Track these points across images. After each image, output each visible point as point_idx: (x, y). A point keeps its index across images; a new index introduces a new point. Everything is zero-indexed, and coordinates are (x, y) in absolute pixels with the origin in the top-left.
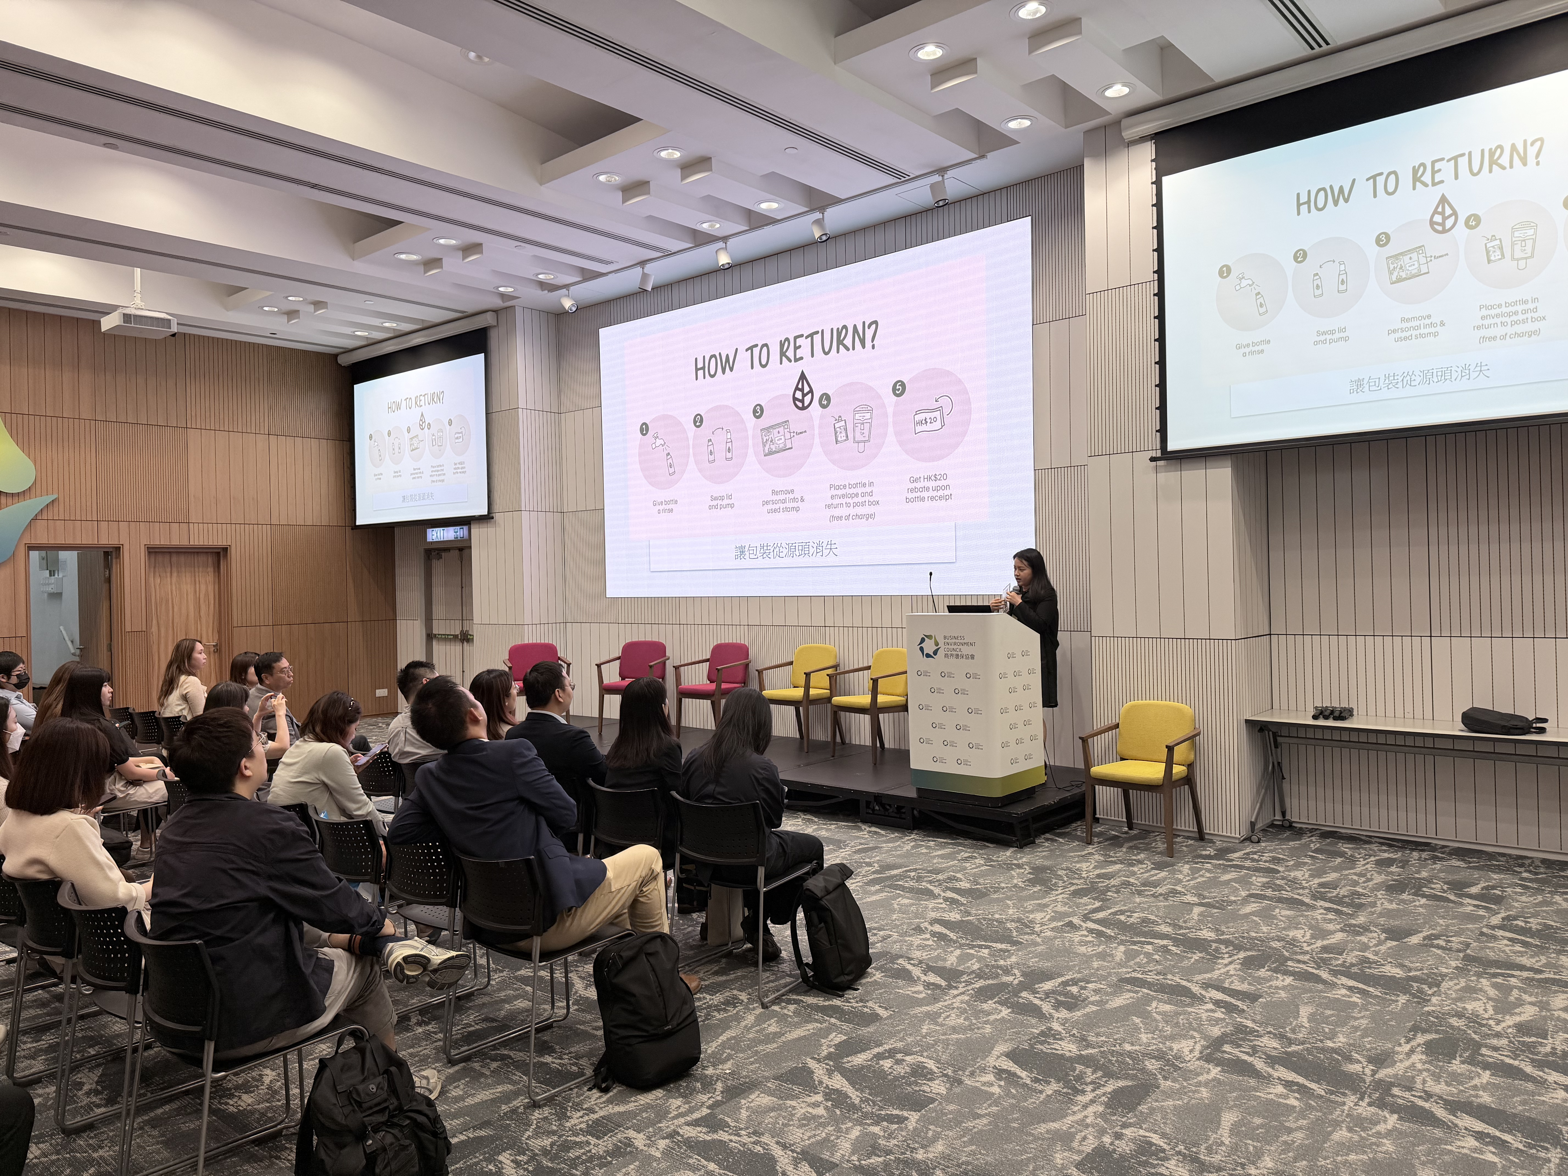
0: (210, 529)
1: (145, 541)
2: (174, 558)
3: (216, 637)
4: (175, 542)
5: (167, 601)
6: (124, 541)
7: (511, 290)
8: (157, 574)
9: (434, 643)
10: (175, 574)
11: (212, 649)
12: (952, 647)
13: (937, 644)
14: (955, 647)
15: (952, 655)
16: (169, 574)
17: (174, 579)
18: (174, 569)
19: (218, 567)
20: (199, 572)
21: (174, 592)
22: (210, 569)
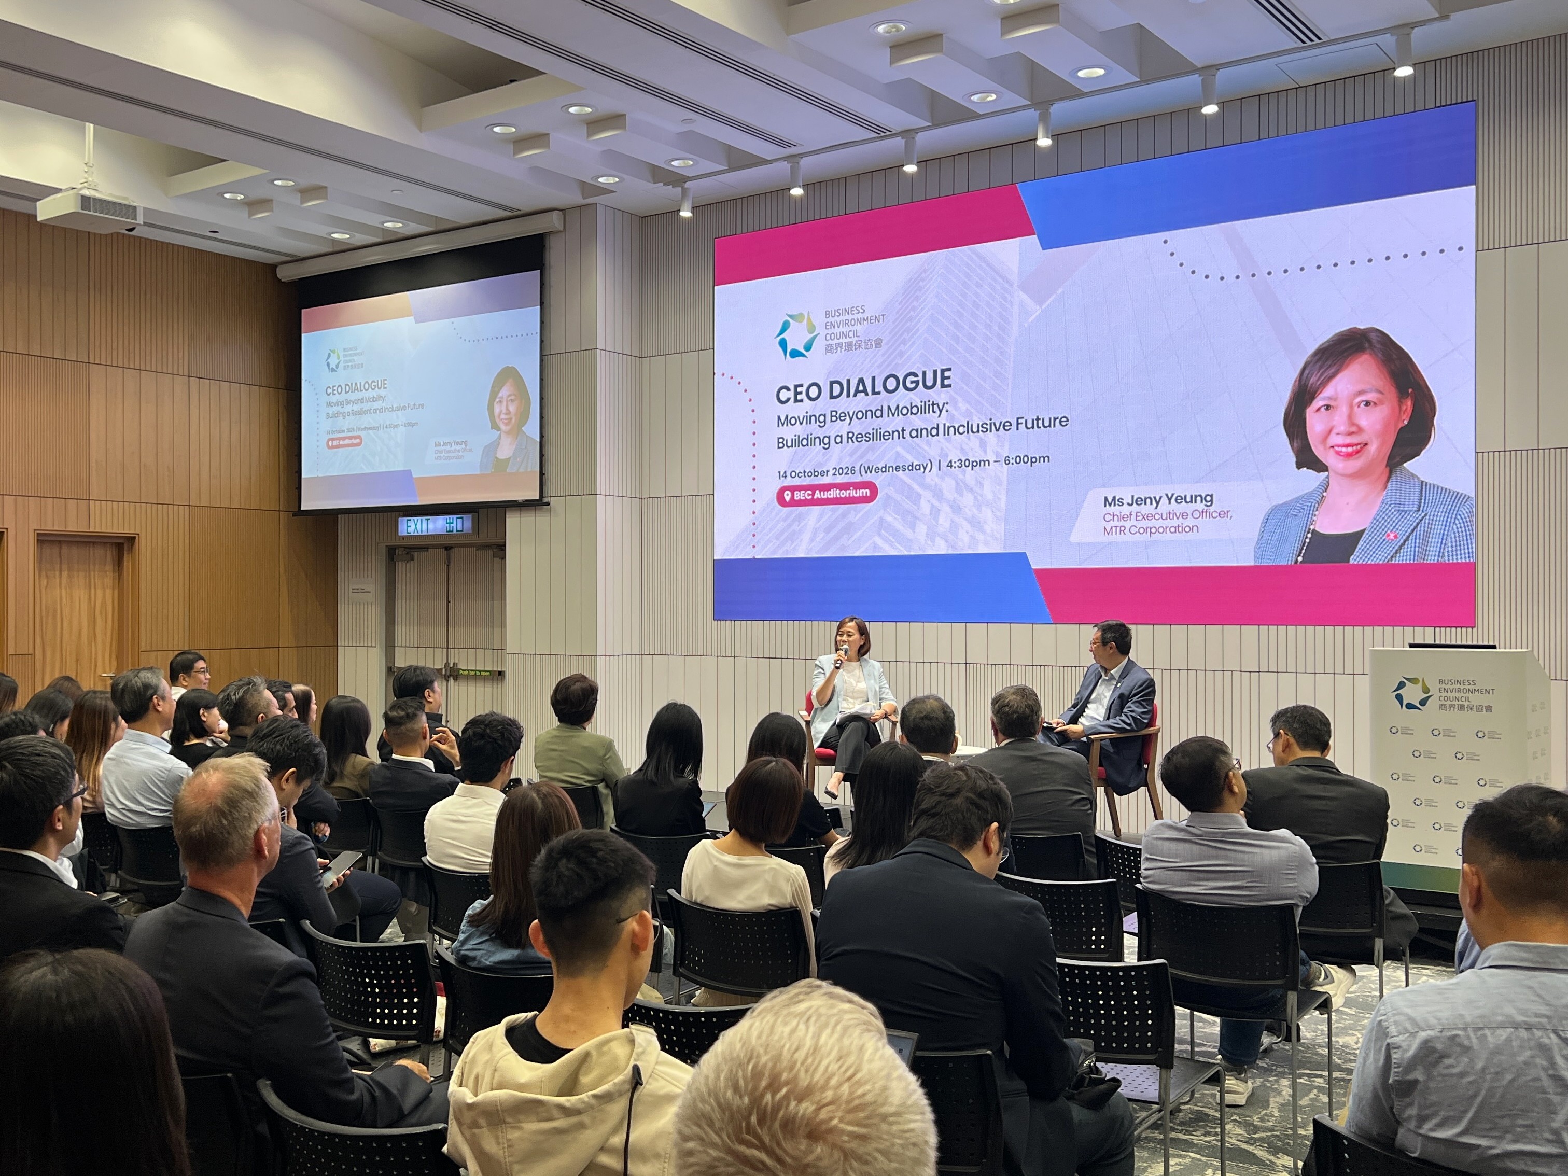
0: (115, 509)
1: (35, 525)
2: (65, 550)
3: (114, 663)
4: (73, 526)
5: (55, 610)
6: (9, 523)
7: (612, 180)
8: (44, 573)
10: (65, 574)
12: (1454, 694)
13: (1426, 690)
14: (1458, 695)
15: (1451, 706)
16: (57, 573)
17: (64, 579)
18: (65, 567)
19: (119, 563)
20: (95, 571)
21: (64, 600)
22: (109, 567)
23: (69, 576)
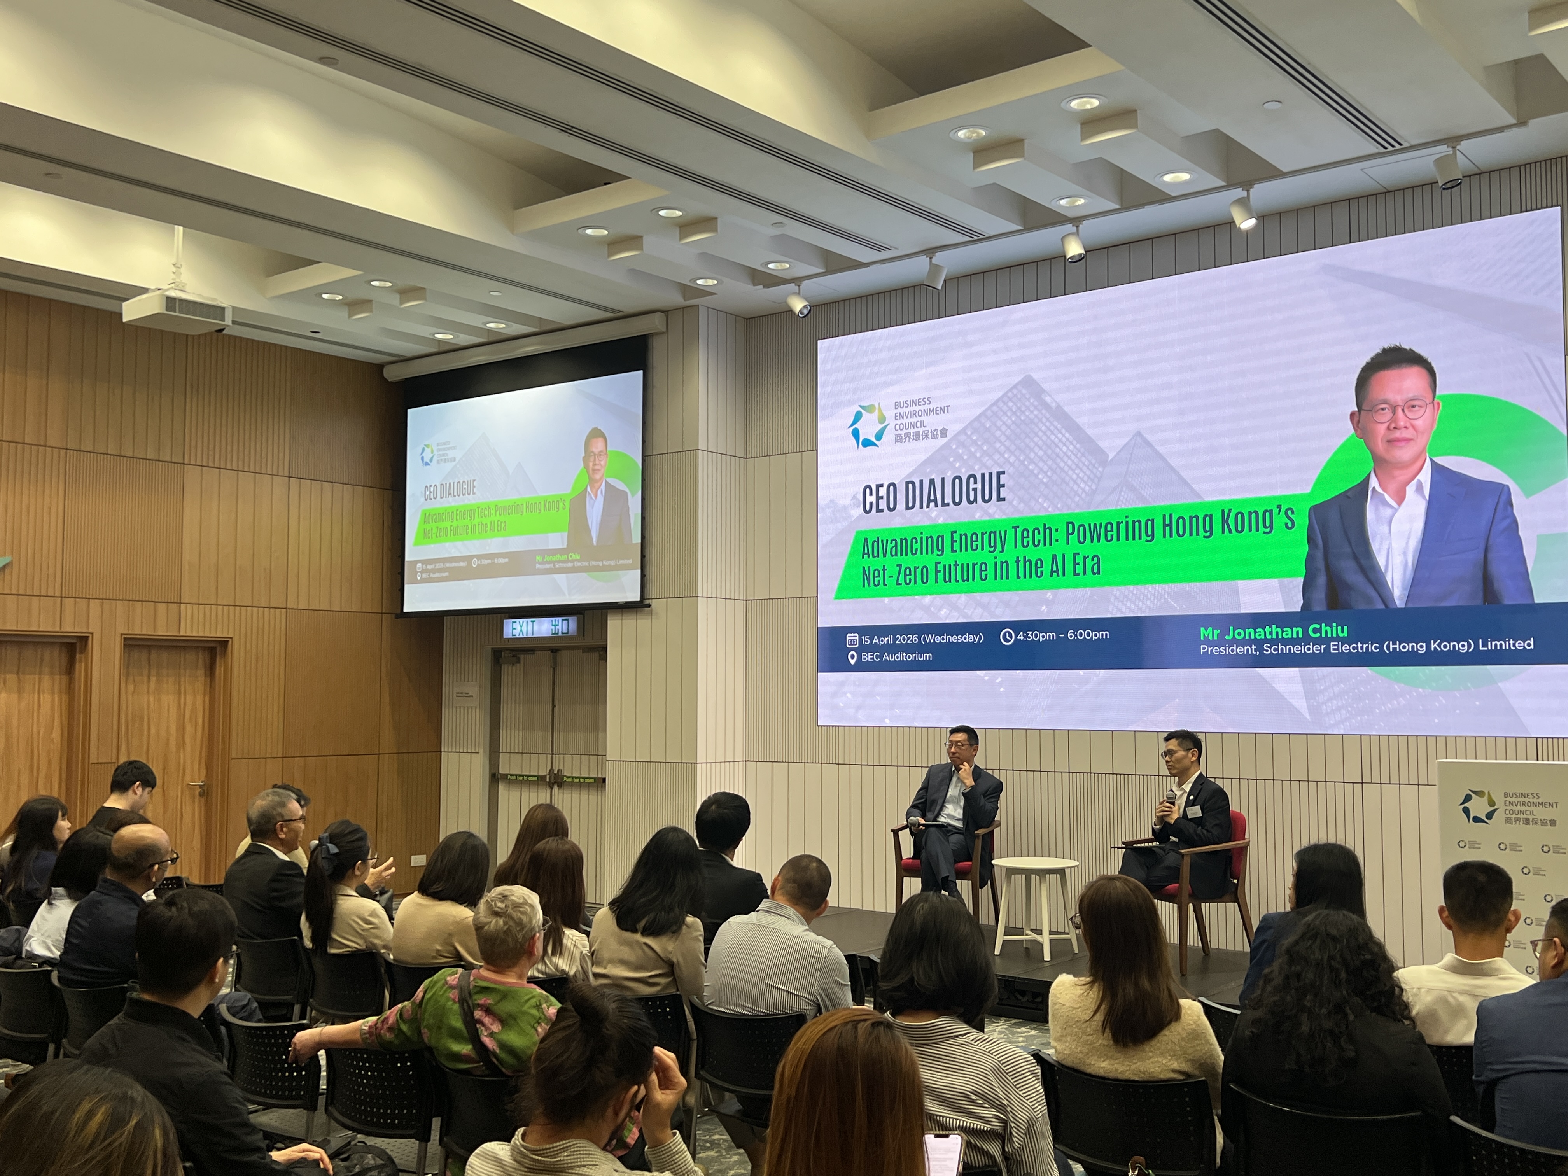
0: (207, 611)
1: (122, 629)
2: (154, 655)
3: (204, 772)
4: (162, 631)
5: (142, 718)
6: (94, 627)
7: (711, 282)
8: (131, 679)
9: (502, 788)
10: (153, 679)
11: (198, 791)
12: (1519, 808)
13: (1492, 803)
14: (1523, 808)
15: (1517, 820)
16: (145, 678)
17: (153, 685)
19: (211, 669)
20: (185, 676)
21: (152, 706)
22: (201, 672)
23: (158, 682)
